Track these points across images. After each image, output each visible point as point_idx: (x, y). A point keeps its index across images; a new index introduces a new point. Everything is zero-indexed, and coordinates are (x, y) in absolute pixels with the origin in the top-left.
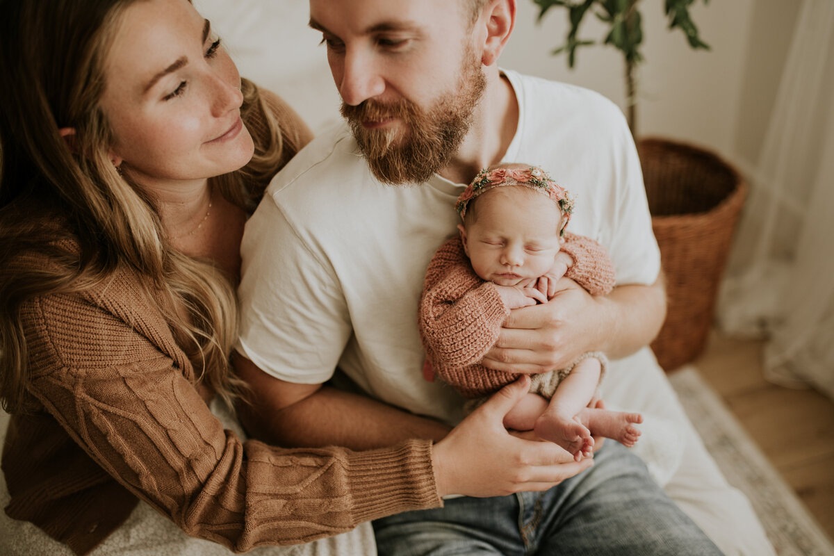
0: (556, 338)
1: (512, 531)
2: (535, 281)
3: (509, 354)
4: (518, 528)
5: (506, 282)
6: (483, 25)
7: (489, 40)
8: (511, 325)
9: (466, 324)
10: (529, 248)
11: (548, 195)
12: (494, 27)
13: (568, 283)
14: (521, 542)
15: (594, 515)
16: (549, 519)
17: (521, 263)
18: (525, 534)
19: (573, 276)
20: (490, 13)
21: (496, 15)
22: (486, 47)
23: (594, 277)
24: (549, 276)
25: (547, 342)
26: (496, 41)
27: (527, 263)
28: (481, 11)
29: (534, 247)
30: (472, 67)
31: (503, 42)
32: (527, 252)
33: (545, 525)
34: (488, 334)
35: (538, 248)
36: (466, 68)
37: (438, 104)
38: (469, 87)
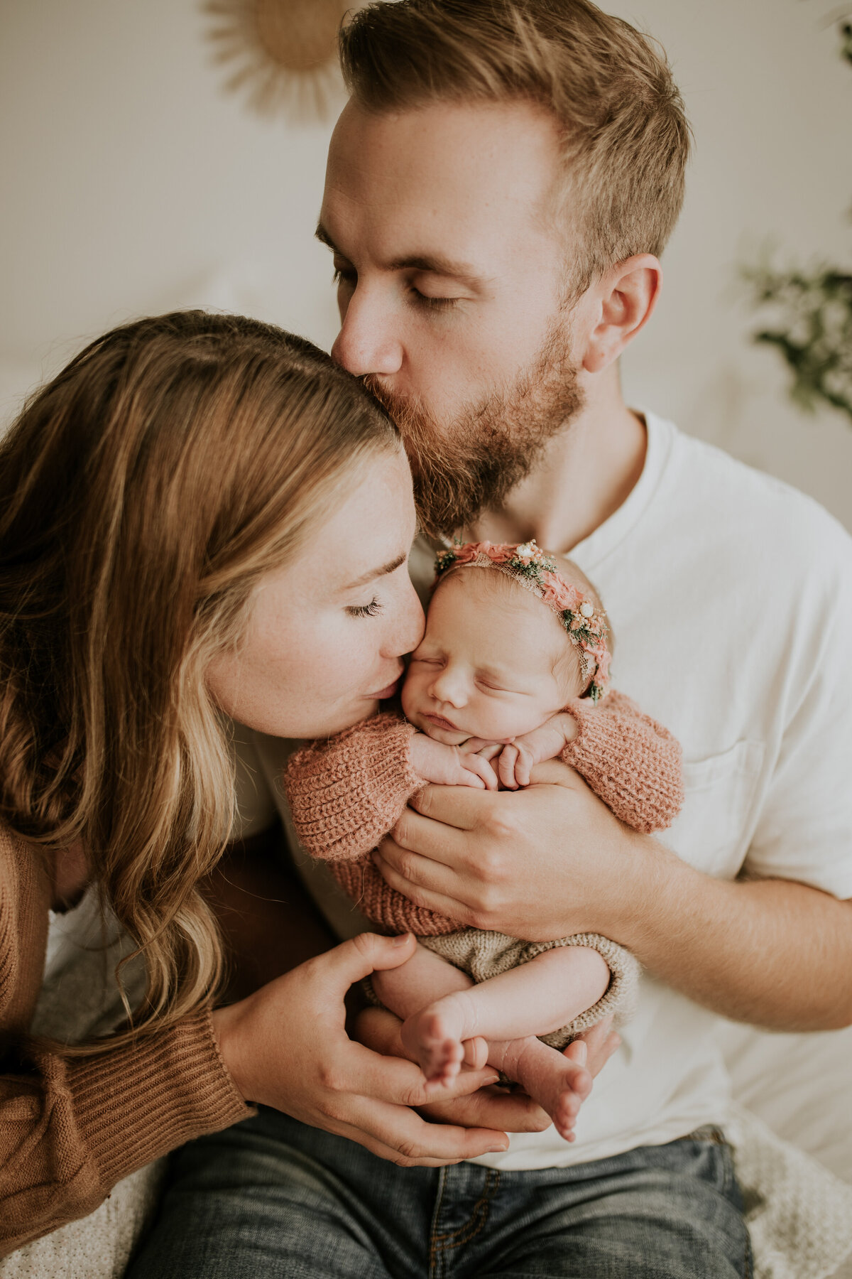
0: (495, 860)
1: (416, 1232)
2: (495, 749)
3: (414, 864)
4: (427, 1233)
5: (437, 733)
6: (594, 302)
7: (601, 329)
8: (424, 808)
9: (334, 777)
10: (484, 680)
11: (540, 595)
12: (618, 308)
13: (562, 773)
14: (423, 1259)
15: (566, 1264)
16: (490, 1243)
17: (460, 701)
18: (436, 1247)
19: (573, 761)
20: (614, 284)
21: (623, 290)
22: (593, 337)
23: (612, 775)
24: (520, 745)
25: (474, 859)
26: (614, 332)
27: (472, 705)
28: (595, 278)
29: (490, 681)
30: (557, 366)
31: (627, 337)
32: (479, 688)
33: (480, 1249)
34: (367, 806)
35: (497, 683)
36: (544, 365)
37: (472, 413)
38: (541, 399)
